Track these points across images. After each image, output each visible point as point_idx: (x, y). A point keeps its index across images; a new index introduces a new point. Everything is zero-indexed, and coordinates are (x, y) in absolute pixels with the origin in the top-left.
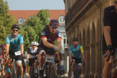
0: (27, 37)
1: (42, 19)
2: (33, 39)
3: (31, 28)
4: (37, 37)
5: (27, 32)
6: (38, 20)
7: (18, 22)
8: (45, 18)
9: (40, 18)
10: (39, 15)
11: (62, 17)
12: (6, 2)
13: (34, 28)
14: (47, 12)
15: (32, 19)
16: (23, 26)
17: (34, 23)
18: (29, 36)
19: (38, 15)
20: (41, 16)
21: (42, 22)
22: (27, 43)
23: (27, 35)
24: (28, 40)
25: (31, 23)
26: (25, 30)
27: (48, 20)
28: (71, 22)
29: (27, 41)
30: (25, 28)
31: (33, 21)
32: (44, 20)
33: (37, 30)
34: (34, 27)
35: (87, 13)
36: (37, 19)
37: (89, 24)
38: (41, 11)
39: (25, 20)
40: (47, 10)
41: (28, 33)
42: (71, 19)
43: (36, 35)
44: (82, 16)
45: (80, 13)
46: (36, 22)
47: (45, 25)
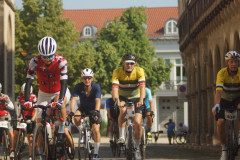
0: (102, 65)
1: (132, 26)
2: (114, 68)
3: (110, 45)
5: (100, 54)
6: (123, 28)
7: (81, 34)
8: (137, 24)
9: (127, 25)
10: (126, 19)
11: (172, 22)
13: (115, 46)
14: (141, 13)
15: (111, 27)
16: (93, 42)
17: (115, 34)
18: (105, 61)
19: (122, 19)
20: (129, 20)
21: (130, 32)
22: (102, 75)
23: (100, 60)
24: (103, 71)
25: (109, 36)
26: (97, 50)
27: (143, 29)
28: (192, 31)
29: (101, 72)
30: (96, 45)
31: (113, 30)
32: (136, 29)
33: (121, 49)
34: (116, 43)
35: (224, 13)
36: (121, 26)
37: (228, 35)
38: (129, 11)
39: (95, 30)
40: (140, 8)
41: (104, 56)
42: (191, 26)
43: (120, 60)
44: (213, 20)
45: (208, 12)
46: (119, 33)
47: (137, 39)
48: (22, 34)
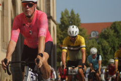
0: (101, 51)
1: (116, 31)
2: (107, 53)
3: (105, 41)
4: (111, 51)
5: (100, 46)
7: (90, 35)
9: (113, 31)
10: (113, 28)
12: (77, 14)
17: (108, 35)
18: (103, 50)
19: (111, 28)
20: (115, 28)
25: (104, 36)
26: (99, 43)
30: (98, 41)
31: (106, 33)
33: (111, 43)
34: (108, 40)
36: (111, 31)
38: (114, 23)
39: (98, 33)
41: (102, 46)
43: (110, 49)
46: (110, 35)
47: (119, 38)
48: (60, 36)
